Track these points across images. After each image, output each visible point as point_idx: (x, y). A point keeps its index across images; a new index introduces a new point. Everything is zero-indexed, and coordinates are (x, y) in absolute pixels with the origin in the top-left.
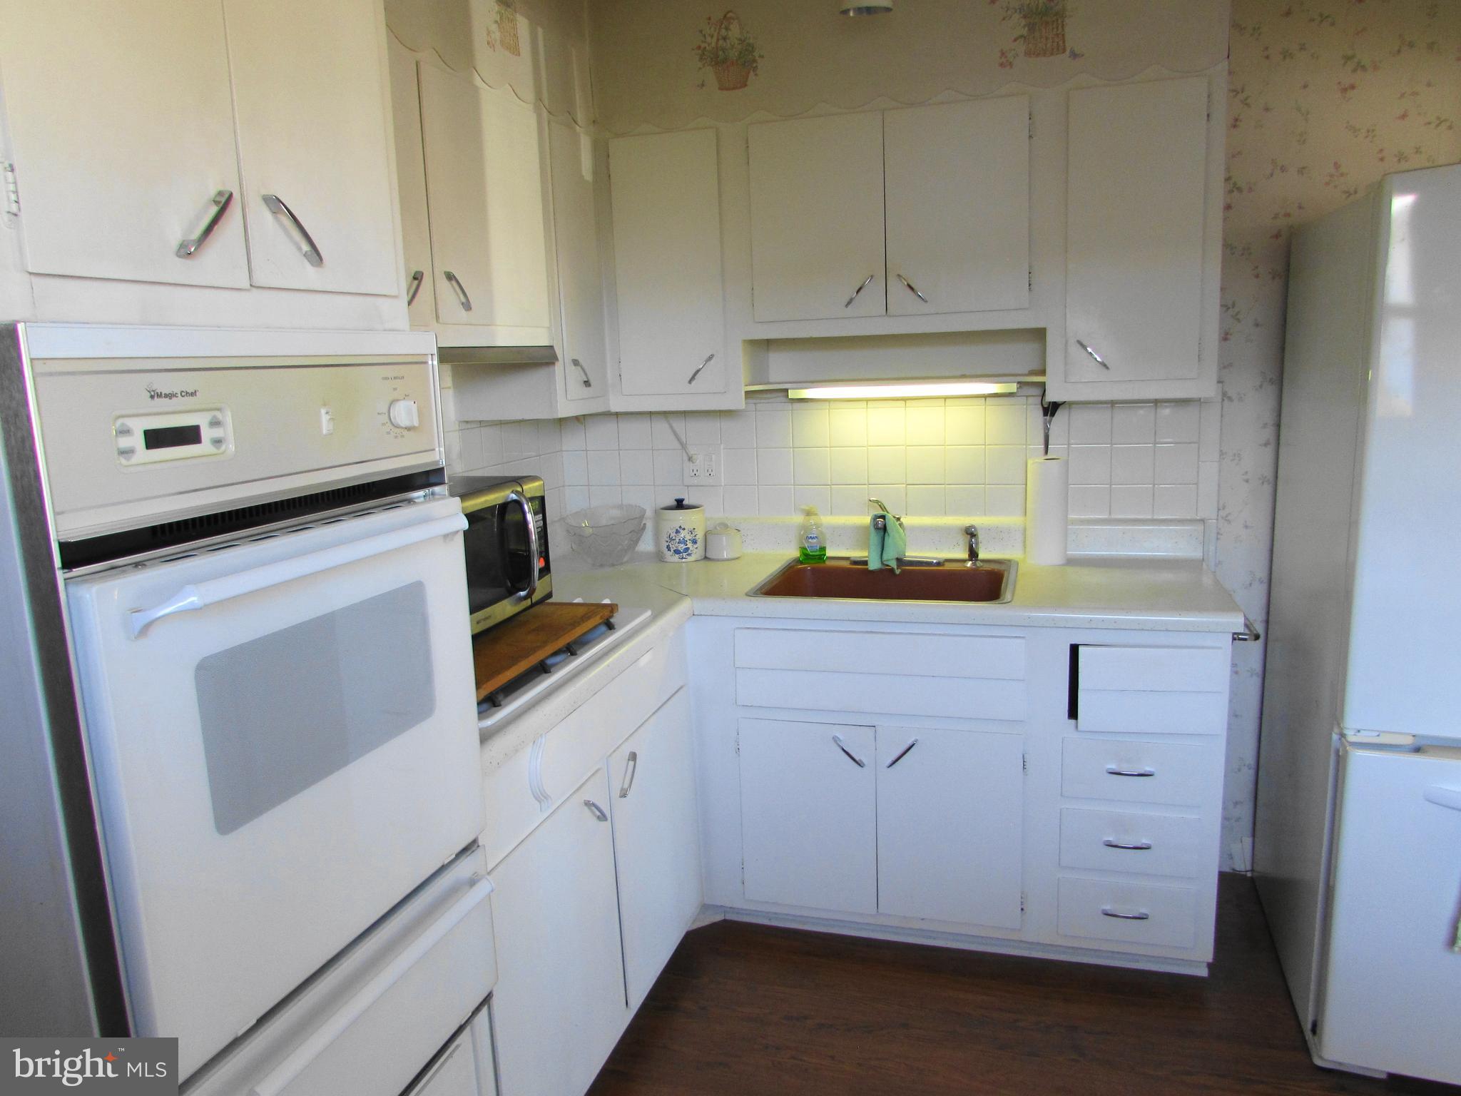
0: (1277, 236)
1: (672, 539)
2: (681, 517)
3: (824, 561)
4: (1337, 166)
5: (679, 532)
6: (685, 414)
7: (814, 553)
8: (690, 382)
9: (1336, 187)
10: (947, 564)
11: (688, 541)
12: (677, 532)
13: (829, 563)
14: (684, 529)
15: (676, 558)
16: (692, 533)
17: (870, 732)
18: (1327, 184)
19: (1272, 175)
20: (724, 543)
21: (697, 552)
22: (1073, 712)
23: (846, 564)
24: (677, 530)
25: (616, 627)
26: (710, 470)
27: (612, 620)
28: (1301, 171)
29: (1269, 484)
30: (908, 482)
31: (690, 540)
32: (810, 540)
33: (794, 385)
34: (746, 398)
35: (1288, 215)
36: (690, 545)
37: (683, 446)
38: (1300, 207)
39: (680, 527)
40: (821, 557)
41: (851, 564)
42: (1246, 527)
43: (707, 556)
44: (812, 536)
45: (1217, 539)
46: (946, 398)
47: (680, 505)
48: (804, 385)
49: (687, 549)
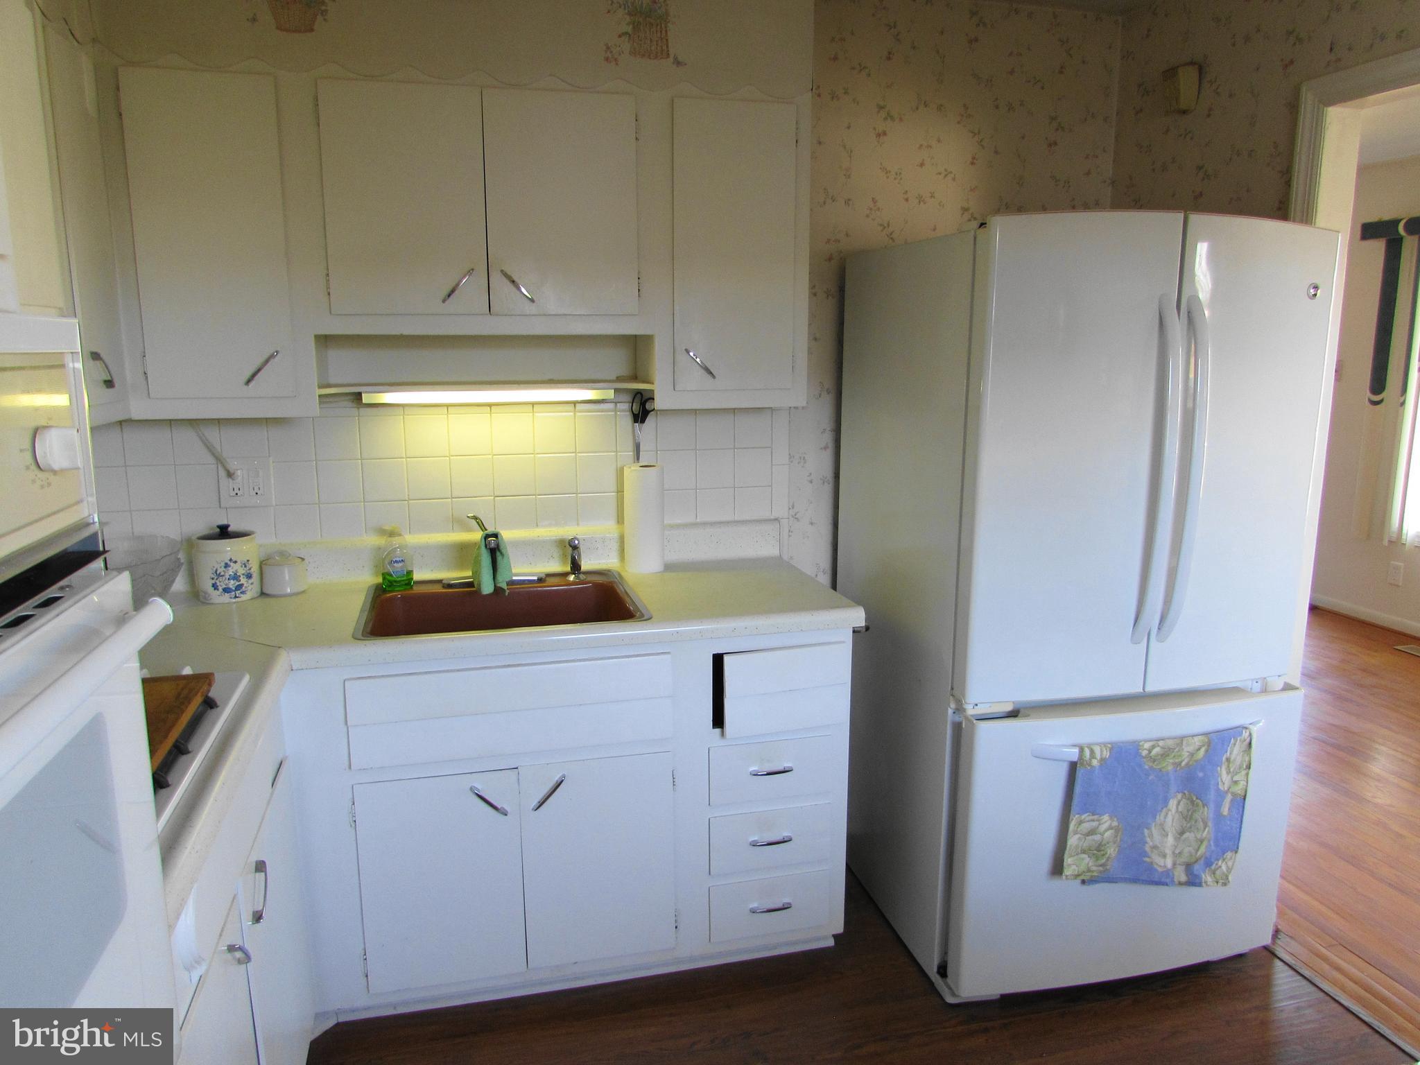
0: (830, 259)
1: (219, 575)
2: (227, 547)
3: (412, 588)
4: (874, 201)
5: (229, 566)
6: (219, 422)
7: (399, 579)
8: (248, 382)
9: (873, 220)
10: (548, 579)
11: (242, 576)
12: (227, 566)
13: (418, 590)
14: (236, 562)
15: (226, 598)
16: (245, 566)
17: (513, 774)
18: (868, 216)
19: (825, 203)
20: (287, 578)
21: (252, 589)
22: (718, 720)
23: (438, 589)
24: (226, 564)
25: (218, 703)
26: (256, 489)
27: (211, 694)
28: (847, 202)
29: (829, 484)
30: (496, 494)
31: (243, 574)
32: (395, 565)
33: (370, 388)
34: (320, 404)
35: (838, 241)
36: (243, 580)
37: (219, 460)
38: (847, 235)
39: (231, 560)
40: (408, 582)
41: (444, 587)
42: (812, 524)
43: (265, 591)
44: (398, 559)
45: (789, 536)
46: (533, 404)
47: (224, 532)
48: (381, 388)
49: (239, 587)
